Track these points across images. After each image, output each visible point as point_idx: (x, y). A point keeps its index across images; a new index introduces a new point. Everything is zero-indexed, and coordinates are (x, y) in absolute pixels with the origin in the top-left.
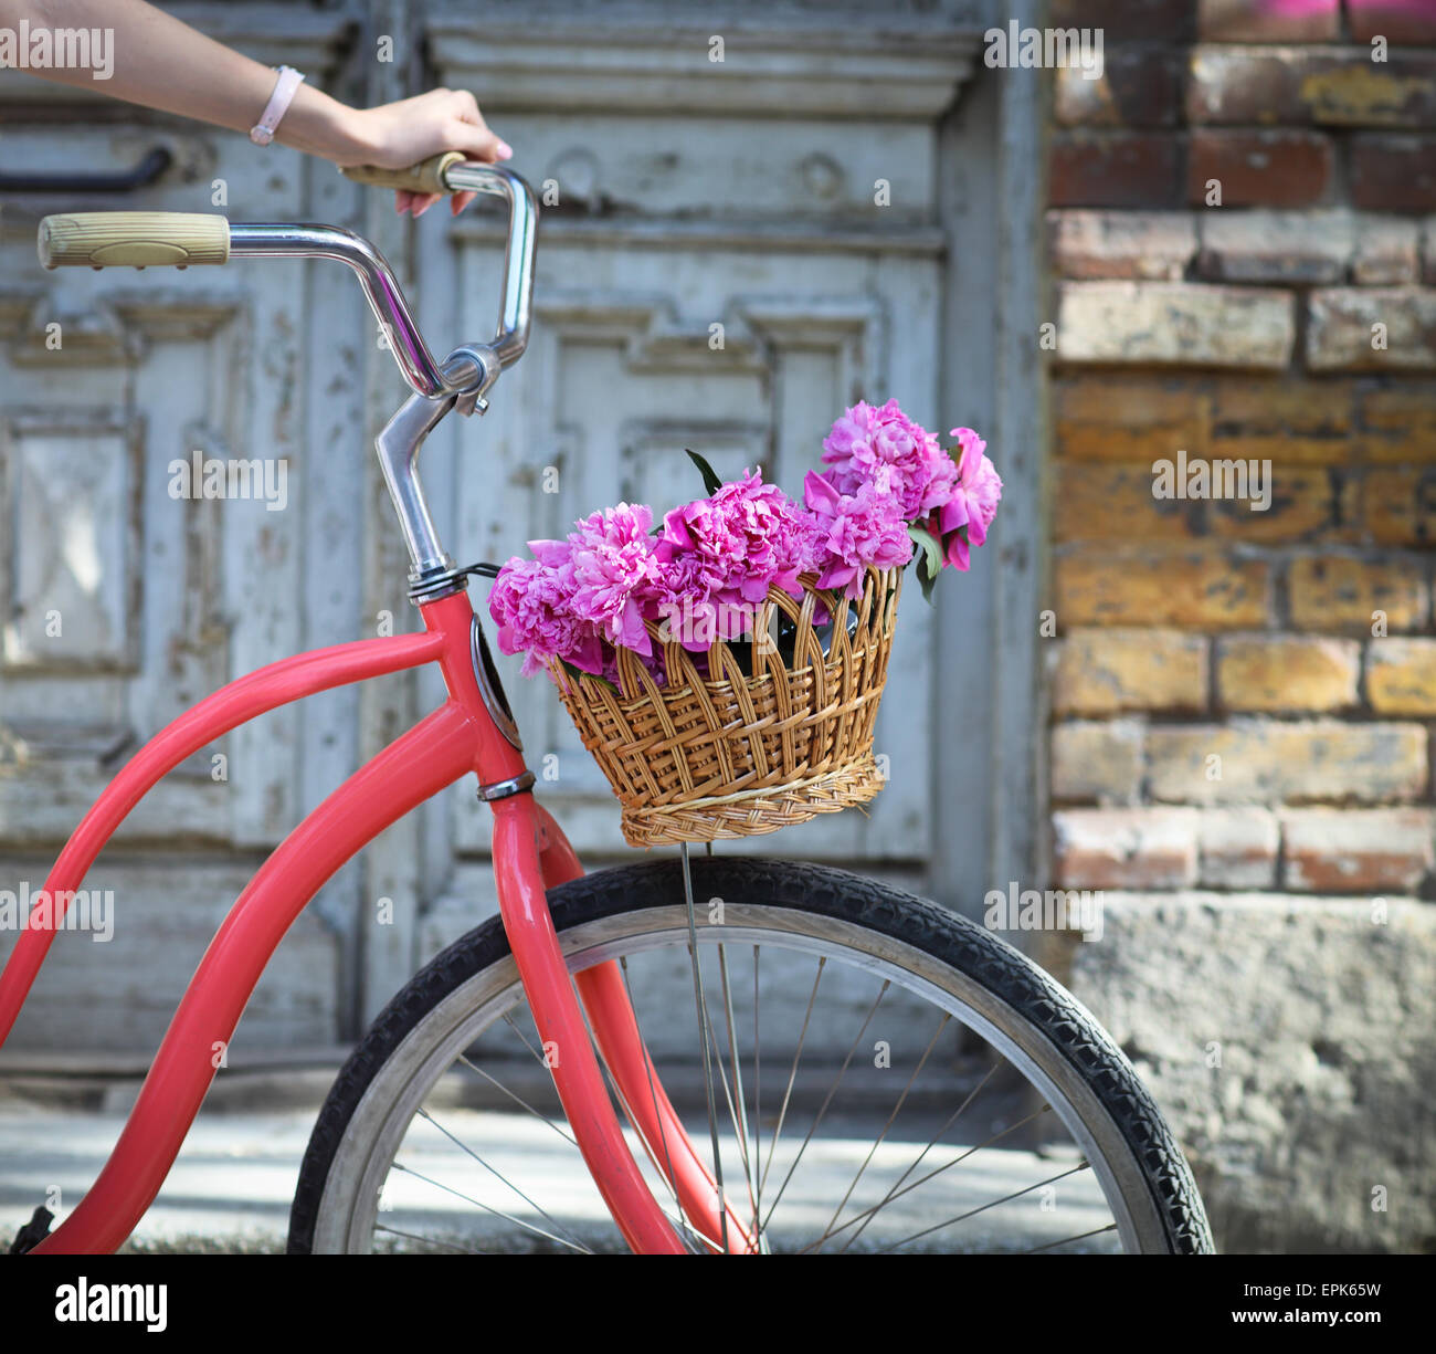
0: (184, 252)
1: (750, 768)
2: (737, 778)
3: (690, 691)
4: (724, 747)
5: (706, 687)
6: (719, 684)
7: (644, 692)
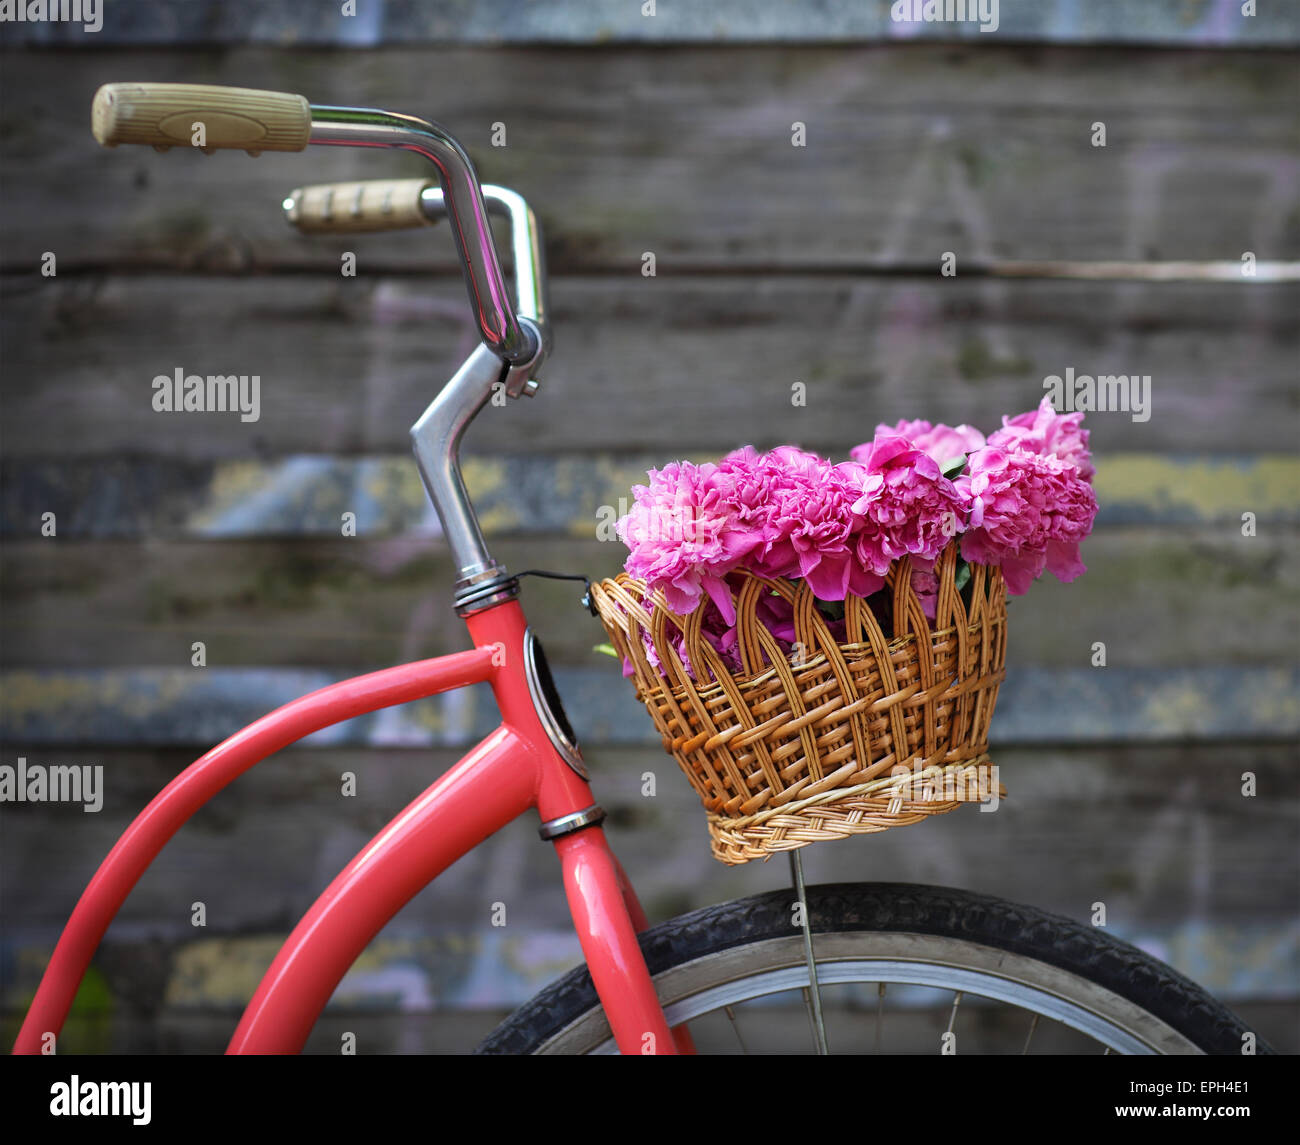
0: (261, 127)
1: (888, 750)
2: (874, 762)
3: (822, 658)
4: (861, 725)
5: (842, 652)
6: (855, 646)
7: (768, 663)
